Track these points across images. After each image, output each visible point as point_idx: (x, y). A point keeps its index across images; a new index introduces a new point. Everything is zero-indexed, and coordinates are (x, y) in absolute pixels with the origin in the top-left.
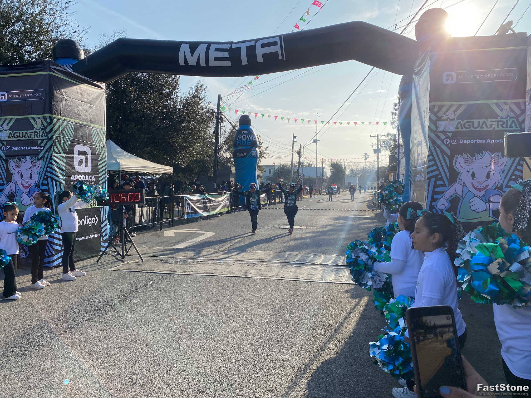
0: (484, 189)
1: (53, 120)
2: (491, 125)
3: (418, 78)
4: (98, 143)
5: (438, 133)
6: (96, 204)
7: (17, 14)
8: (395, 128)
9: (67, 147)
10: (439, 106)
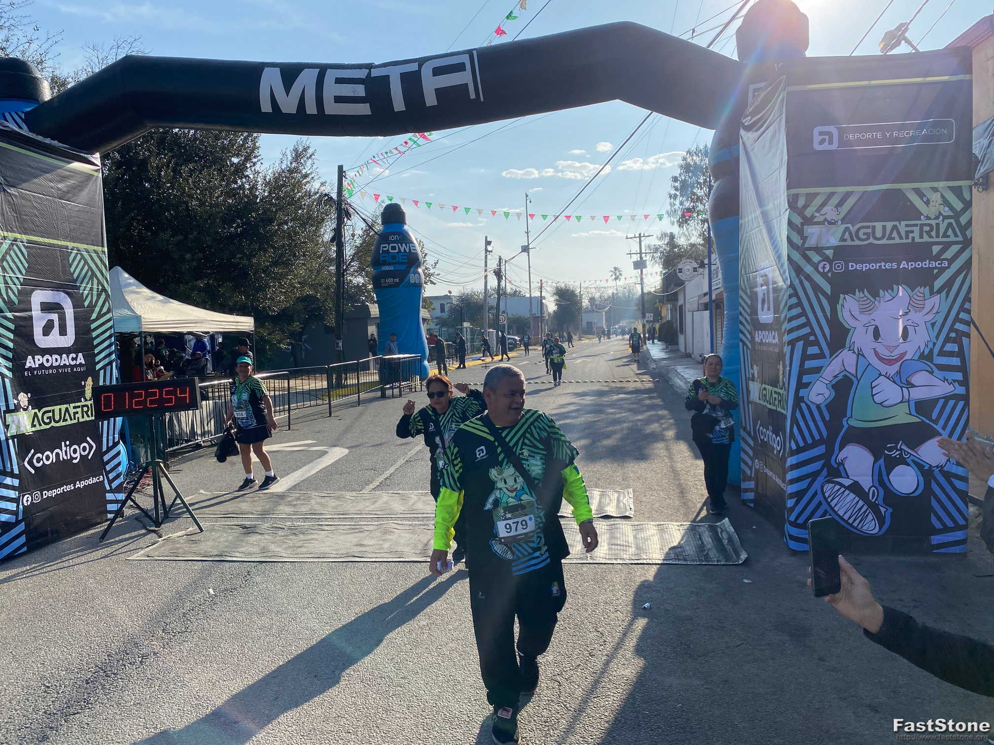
0: (897, 360)
2: (907, 233)
3: (753, 137)
5: (807, 250)
6: (89, 413)
9: (15, 295)
10: (806, 196)
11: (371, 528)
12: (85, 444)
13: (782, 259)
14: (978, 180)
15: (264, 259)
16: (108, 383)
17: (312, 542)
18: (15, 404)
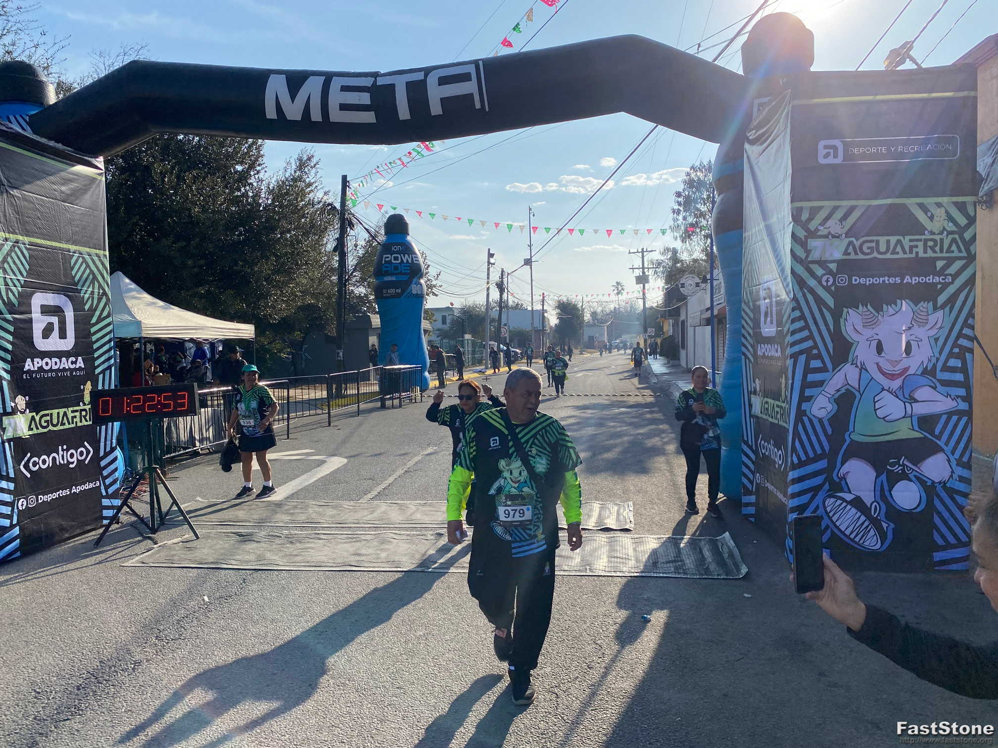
0: (900, 375)
2: (911, 248)
3: (758, 151)
5: (811, 264)
6: (88, 418)
9: (15, 297)
10: (811, 209)
11: (368, 537)
12: (82, 449)
13: (786, 272)
14: (982, 197)
15: (265, 267)
16: (106, 388)
17: (310, 550)
18: (12, 407)
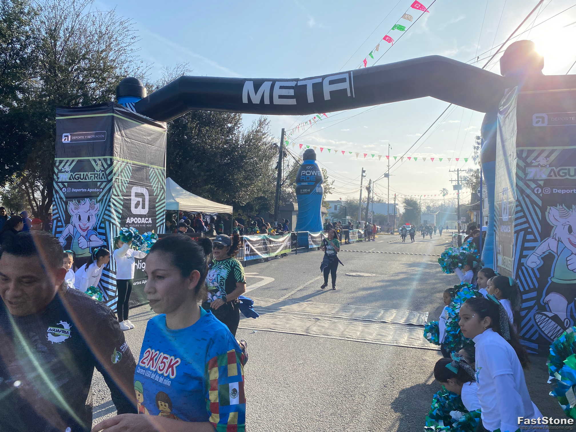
1: (113, 161)
3: (503, 118)
4: (156, 184)
5: (528, 181)
7: (83, 52)
8: (478, 164)
9: (125, 189)
10: (528, 151)
13: (514, 185)
